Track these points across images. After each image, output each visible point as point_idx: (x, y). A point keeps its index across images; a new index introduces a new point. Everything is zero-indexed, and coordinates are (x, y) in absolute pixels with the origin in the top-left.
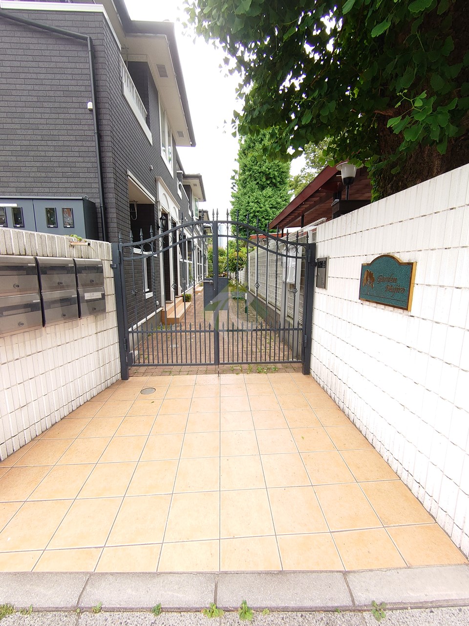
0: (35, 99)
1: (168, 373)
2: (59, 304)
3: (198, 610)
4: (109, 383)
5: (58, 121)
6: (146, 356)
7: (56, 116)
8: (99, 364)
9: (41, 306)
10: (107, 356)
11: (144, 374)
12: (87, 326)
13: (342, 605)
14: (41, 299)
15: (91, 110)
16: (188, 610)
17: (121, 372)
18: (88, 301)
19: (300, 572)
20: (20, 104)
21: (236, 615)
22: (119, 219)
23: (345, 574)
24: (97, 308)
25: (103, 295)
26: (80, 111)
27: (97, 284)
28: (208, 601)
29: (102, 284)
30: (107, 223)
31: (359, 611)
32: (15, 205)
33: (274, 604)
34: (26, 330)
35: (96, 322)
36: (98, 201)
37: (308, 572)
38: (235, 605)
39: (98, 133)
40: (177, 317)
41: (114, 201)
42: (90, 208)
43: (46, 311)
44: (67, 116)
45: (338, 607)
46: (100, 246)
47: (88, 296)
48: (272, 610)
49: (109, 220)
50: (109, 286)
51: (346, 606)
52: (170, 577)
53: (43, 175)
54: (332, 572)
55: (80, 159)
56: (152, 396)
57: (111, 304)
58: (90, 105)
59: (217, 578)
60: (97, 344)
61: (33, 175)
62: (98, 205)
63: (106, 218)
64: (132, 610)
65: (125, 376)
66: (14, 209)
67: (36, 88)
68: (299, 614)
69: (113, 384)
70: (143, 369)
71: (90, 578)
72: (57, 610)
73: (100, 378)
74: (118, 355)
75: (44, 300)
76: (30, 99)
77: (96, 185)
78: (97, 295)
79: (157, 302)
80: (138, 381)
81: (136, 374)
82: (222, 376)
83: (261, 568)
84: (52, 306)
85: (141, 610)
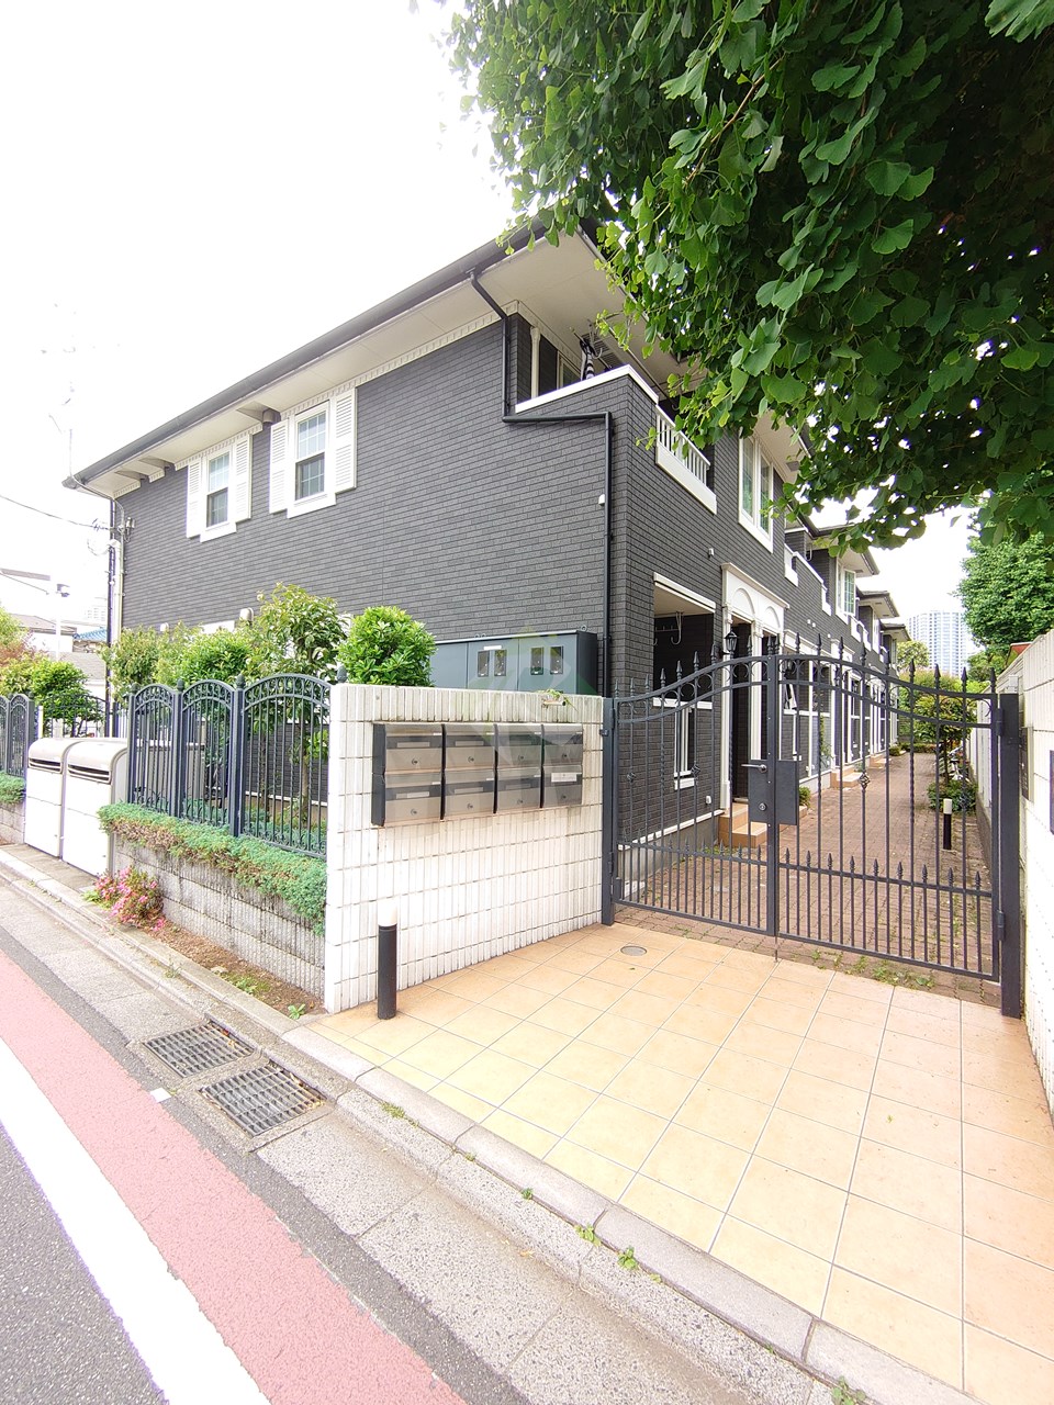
0: (539, 507)
1: (681, 933)
2: (519, 786)
3: (571, 1223)
4: (580, 922)
5: (562, 529)
6: (657, 896)
7: (560, 522)
8: (567, 885)
9: (494, 787)
10: (581, 876)
11: (640, 924)
12: (552, 821)
13: (781, 1346)
14: (496, 778)
15: (603, 505)
16: (559, 1215)
17: (603, 910)
18: (557, 784)
19: (735, 1271)
20: (522, 517)
21: (615, 1257)
22: (632, 654)
23: (816, 1321)
24: (570, 796)
25: (580, 778)
26: (589, 509)
27: (573, 760)
28: (587, 1220)
29: (580, 760)
30: (610, 663)
31: (811, 1375)
32: (499, 647)
33: (671, 1277)
34: (477, 815)
35: (569, 816)
36: (600, 631)
37: (751, 1280)
38: (618, 1245)
39: (609, 534)
40: (752, 834)
41: (623, 627)
42: (589, 645)
43: (499, 793)
44: (574, 519)
45: (774, 1345)
46: (586, 703)
47: (556, 777)
48: (664, 1281)
49: (615, 658)
50: (593, 764)
51: (788, 1354)
52: (554, 1173)
53: (538, 601)
54: (794, 1305)
55: (584, 574)
56: (635, 960)
57: (593, 792)
58: (602, 499)
59: (609, 1206)
60: (567, 853)
61: (525, 603)
62: (600, 636)
63: (610, 654)
64: (502, 1179)
65: (608, 918)
66: (497, 652)
67: (542, 492)
68: (704, 1312)
69: (585, 927)
70: (643, 915)
71: (474, 1126)
72: (437, 1137)
73: (567, 911)
74: (599, 880)
75: (499, 779)
76: (533, 508)
77: (601, 608)
78: (571, 777)
79: (709, 797)
80: (623, 931)
81: (628, 920)
82: (784, 964)
83: (677, 1232)
84: (507, 787)
85: (512, 1184)
